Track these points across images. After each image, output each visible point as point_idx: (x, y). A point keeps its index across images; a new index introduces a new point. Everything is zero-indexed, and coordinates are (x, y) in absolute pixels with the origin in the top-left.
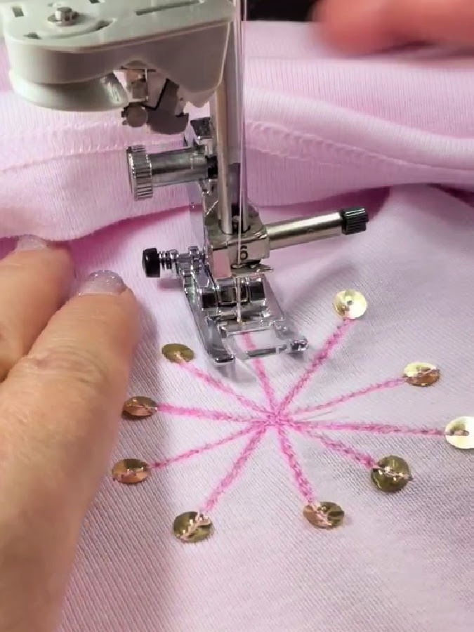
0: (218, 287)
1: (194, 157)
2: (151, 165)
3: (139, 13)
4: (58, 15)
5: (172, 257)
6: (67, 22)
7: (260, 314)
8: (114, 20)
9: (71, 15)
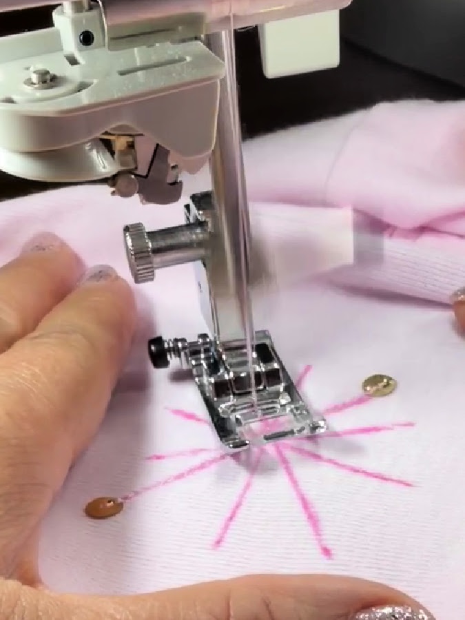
0: (232, 374)
1: (196, 234)
2: (150, 245)
3: (122, 73)
4: (35, 78)
5: (180, 345)
6: (45, 85)
7: (277, 400)
8: (95, 81)
9: (48, 77)
